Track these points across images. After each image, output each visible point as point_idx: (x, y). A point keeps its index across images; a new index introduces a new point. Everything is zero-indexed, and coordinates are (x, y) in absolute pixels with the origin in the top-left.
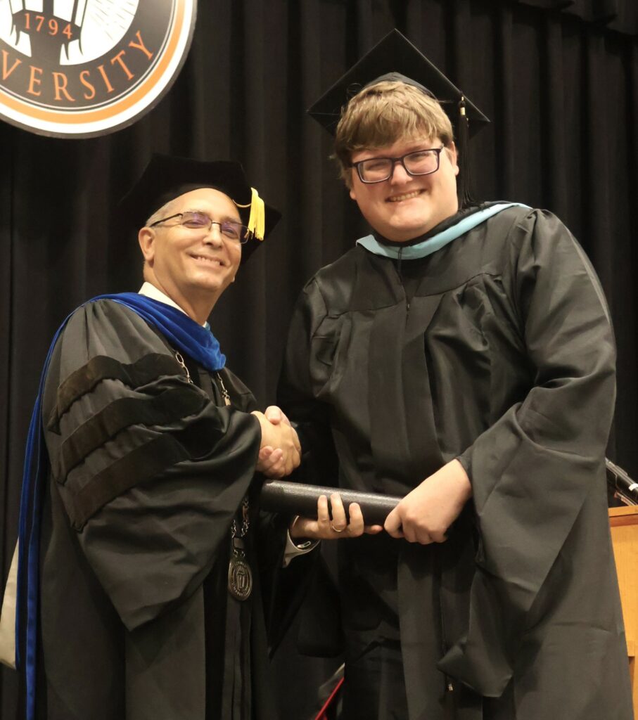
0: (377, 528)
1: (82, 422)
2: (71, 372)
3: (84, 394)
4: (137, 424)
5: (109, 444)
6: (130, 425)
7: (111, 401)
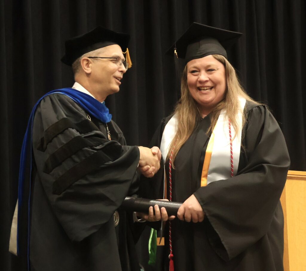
0: (173, 217)
1: (59, 147)
2: (51, 125)
3: (58, 134)
4: (87, 147)
5: (73, 156)
6: (84, 147)
7: (73, 137)
